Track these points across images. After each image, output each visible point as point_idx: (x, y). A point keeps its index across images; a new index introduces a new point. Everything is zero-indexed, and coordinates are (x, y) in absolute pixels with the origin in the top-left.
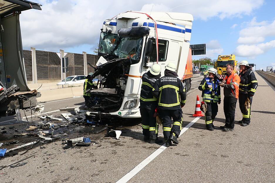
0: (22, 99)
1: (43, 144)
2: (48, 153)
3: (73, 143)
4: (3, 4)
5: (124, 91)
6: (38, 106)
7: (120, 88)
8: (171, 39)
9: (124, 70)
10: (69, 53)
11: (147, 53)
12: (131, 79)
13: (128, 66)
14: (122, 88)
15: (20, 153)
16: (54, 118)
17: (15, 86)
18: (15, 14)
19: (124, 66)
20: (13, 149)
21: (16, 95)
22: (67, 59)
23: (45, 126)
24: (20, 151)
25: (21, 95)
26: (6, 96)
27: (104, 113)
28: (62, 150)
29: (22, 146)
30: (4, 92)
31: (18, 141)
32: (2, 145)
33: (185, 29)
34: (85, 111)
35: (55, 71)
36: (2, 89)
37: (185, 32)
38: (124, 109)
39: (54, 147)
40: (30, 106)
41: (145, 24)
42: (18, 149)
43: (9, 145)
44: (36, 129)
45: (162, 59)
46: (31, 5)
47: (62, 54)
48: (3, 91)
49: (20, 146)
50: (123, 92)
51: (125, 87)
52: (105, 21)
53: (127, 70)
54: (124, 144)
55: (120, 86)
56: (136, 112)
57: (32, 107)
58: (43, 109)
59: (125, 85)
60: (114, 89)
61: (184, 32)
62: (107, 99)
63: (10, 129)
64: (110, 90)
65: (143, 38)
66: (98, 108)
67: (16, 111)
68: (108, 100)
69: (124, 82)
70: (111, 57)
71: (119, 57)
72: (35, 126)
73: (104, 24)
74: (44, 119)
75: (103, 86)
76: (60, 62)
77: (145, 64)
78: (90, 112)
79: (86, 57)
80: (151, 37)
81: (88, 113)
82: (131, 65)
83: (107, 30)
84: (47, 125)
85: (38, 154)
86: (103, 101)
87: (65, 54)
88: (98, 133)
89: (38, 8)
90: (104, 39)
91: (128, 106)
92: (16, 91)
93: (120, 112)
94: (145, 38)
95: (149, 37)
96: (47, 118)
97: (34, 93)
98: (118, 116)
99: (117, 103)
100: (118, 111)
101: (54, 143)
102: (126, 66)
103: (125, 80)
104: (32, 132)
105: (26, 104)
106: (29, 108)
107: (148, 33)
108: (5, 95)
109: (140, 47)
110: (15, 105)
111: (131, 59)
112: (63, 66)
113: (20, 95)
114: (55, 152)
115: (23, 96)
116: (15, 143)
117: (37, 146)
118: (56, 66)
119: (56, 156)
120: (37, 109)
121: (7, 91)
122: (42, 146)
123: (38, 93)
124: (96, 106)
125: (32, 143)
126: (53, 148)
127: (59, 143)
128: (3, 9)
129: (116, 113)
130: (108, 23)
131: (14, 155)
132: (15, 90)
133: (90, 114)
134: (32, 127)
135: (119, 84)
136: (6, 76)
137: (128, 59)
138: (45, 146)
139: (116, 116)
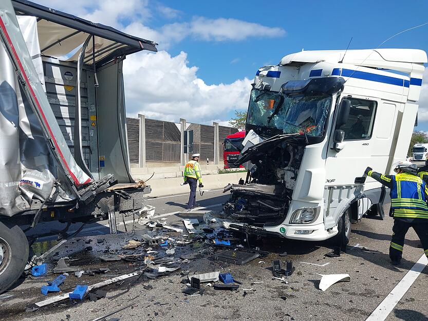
0: (121, 196)
1: (149, 279)
2: (156, 301)
3: (201, 283)
4: (101, 45)
5: (293, 190)
6: (145, 209)
7: (285, 185)
8: (382, 99)
9: (292, 154)
10: (192, 124)
11: (339, 125)
12: (306, 171)
13: (300, 148)
14: (287, 185)
15: (109, 294)
16: (169, 227)
17: (110, 176)
18: (117, 60)
19: (291, 148)
20: (98, 285)
21: (112, 191)
22: (191, 132)
23: (154, 242)
24: (109, 290)
25: (119, 191)
26: (94, 193)
27: (254, 227)
28: (182, 296)
29: (114, 279)
30: (91, 186)
31: (108, 270)
32: (83, 274)
33: (409, 79)
34: (221, 220)
35: (172, 150)
36: (89, 180)
37: (410, 85)
38: (291, 223)
39: (167, 286)
40: (132, 208)
41: (336, 71)
42: (106, 285)
43: (93, 275)
44: (138, 246)
45: (363, 135)
46: (141, 43)
47: (183, 126)
48: (91, 184)
49: (110, 280)
50: (290, 192)
51: (294, 185)
52: (260, 70)
53: (298, 154)
54: (295, 293)
55: (284, 181)
56: (313, 231)
57: (135, 210)
58: (152, 213)
59: (293, 180)
60: (273, 187)
61: (407, 84)
62: (260, 204)
63: (99, 243)
64: (266, 188)
65: (332, 98)
66: (244, 218)
67: (109, 215)
68: (262, 205)
69: (291, 174)
70: (269, 131)
71: (284, 132)
72: (137, 240)
73: (258, 74)
74: (152, 228)
75: (252, 179)
76: (180, 136)
77: (335, 145)
78: (230, 223)
79: (218, 131)
80: (346, 95)
81: (227, 225)
82: (307, 147)
83: (262, 85)
84: (157, 241)
85: (138, 302)
86: (252, 207)
87: (188, 125)
88: (244, 265)
89: (152, 49)
90: (256, 101)
91: (298, 218)
92: (111, 184)
93: (283, 228)
94: (335, 97)
95: (342, 95)
96: (158, 225)
97: (140, 187)
98: (280, 234)
99: (278, 211)
100: (280, 226)
101: (167, 278)
102: (295, 147)
103: (294, 172)
104: (131, 252)
105: (125, 205)
106: (130, 211)
107: (342, 88)
108: (92, 191)
109: (326, 113)
110: (109, 206)
111: (308, 136)
112: (185, 143)
113: (118, 189)
114: (169, 299)
115: (122, 191)
116: (103, 272)
117: (138, 283)
118: (174, 143)
119: (170, 309)
120: (144, 213)
121: (97, 185)
122: (146, 284)
123: (147, 186)
124: (240, 214)
125: (131, 275)
126: (165, 290)
127: (177, 278)
128: (100, 53)
129: (276, 229)
130: (265, 73)
131: (99, 298)
132: (110, 182)
133: (230, 226)
134: (133, 243)
135: (283, 178)
136: (99, 157)
137: (302, 136)
138: (151, 282)
139: (275, 235)
